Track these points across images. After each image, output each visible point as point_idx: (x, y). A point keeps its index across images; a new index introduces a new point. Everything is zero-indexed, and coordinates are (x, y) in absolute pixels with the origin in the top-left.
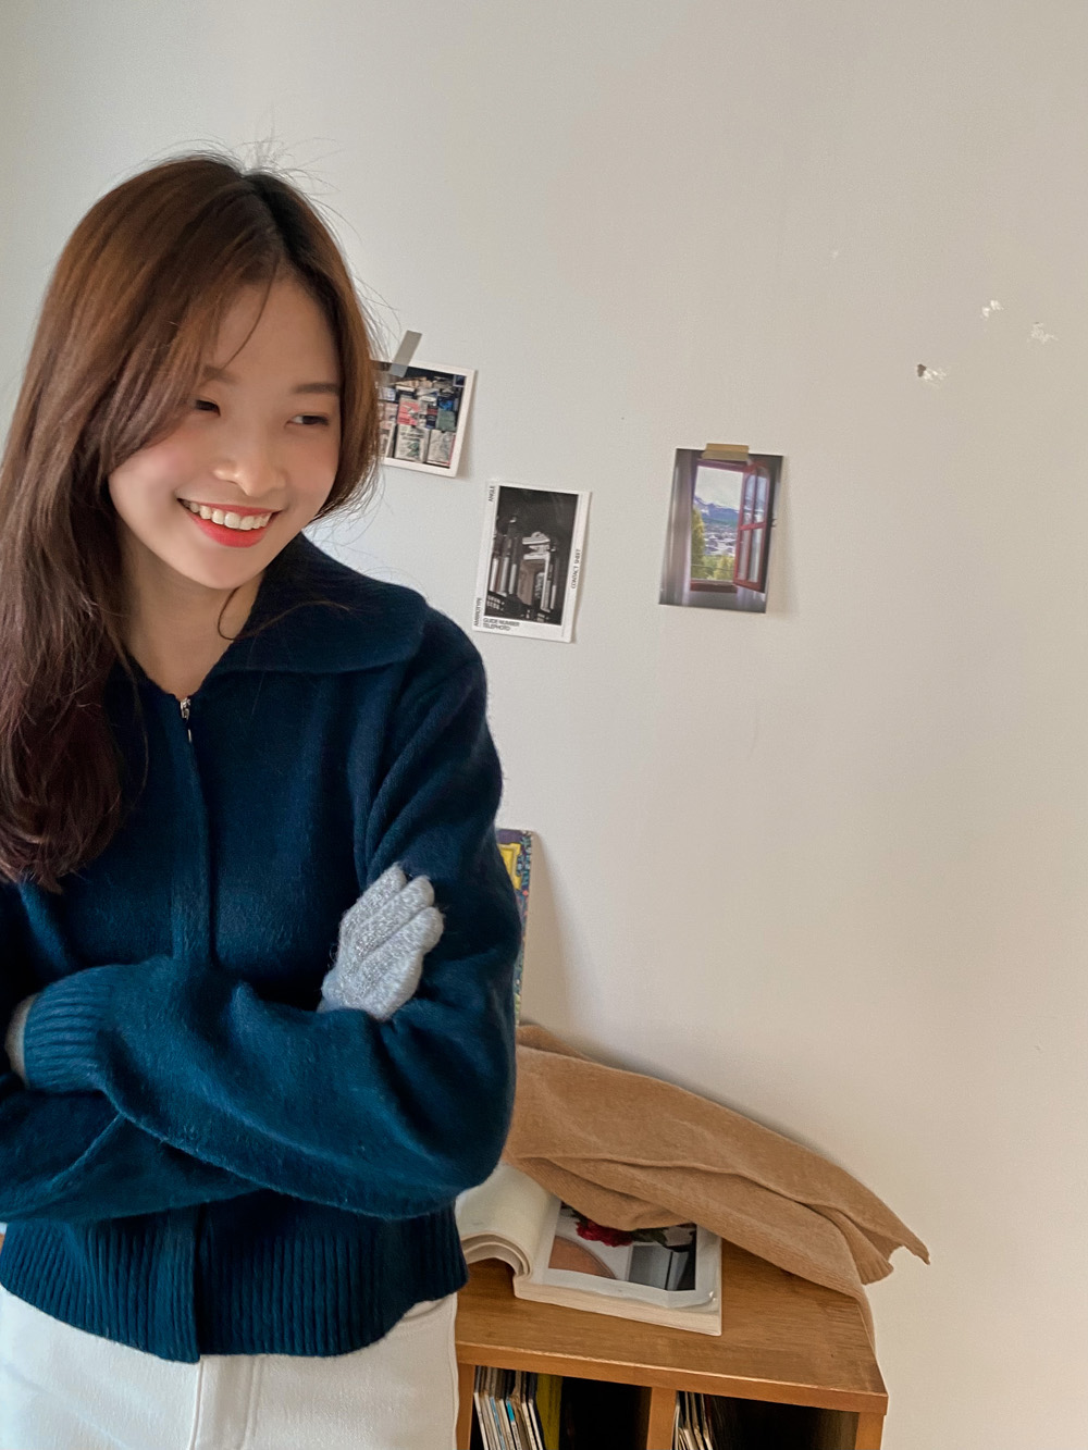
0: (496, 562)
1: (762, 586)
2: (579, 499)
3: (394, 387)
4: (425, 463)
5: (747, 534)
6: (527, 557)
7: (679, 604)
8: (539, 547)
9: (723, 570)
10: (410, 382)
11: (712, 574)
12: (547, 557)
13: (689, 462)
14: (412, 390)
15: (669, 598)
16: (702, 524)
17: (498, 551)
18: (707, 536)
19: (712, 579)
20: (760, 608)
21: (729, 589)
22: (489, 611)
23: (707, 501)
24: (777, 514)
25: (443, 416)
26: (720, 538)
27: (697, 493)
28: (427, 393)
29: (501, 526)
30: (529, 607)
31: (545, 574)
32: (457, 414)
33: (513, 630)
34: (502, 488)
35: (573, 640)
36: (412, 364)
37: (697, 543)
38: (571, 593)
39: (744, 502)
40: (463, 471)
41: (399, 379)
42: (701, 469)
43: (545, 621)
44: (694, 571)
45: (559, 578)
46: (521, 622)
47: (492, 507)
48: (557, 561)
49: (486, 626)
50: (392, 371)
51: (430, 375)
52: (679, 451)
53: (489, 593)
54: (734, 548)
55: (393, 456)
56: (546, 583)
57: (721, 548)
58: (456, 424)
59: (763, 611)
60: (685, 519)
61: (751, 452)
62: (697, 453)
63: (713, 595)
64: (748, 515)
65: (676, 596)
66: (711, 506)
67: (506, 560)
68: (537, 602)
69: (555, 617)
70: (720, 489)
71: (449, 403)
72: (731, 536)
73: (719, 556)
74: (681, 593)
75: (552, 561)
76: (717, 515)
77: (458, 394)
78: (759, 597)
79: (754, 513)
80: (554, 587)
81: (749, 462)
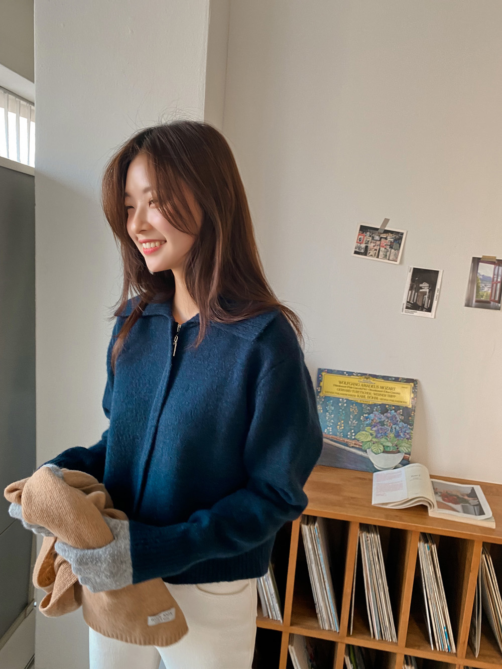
0: (410, 292)
1: (499, 301)
2: (439, 272)
3: (379, 236)
4: (389, 260)
5: (495, 285)
6: (421, 290)
7: (471, 307)
8: (425, 287)
9: (486, 296)
10: (385, 234)
11: (482, 297)
12: (428, 290)
13: (476, 261)
14: (385, 237)
15: (468, 305)
16: (480, 281)
17: (411, 288)
18: (482, 285)
19: (482, 299)
21: (489, 302)
22: (407, 308)
23: (482, 274)
25: (395, 245)
26: (486, 286)
27: (479, 271)
28: (390, 238)
29: (413, 280)
30: (421, 307)
31: (427, 296)
32: (400, 244)
33: (415, 314)
34: (414, 269)
35: (435, 317)
36: (386, 229)
37: (478, 287)
38: (435, 303)
39: (494, 275)
40: (401, 263)
41: (381, 233)
42: (480, 263)
43: (426, 311)
44: (477, 296)
45: (431, 297)
46: (418, 311)
47: (410, 275)
48: (431, 292)
49: (406, 312)
50: (379, 231)
51: (392, 232)
52: (473, 258)
53: (407, 302)
54: (490, 289)
55: (378, 257)
56: (427, 299)
57: (486, 289)
58: (400, 248)
59: (500, 310)
60: (474, 280)
61: (497, 258)
62: (479, 259)
63: (483, 304)
64: (495, 279)
65: (470, 304)
66: (483, 276)
67: (414, 291)
68: (423, 305)
69: (429, 310)
70: (486, 270)
71: (398, 241)
72: (489, 285)
73: (485, 292)
74: (472, 304)
75: (429, 292)
76: (485, 279)
77: (401, 238)
78: (498, 305)
79: (497, 278)
80: (430, 301)
81: (496, 262)
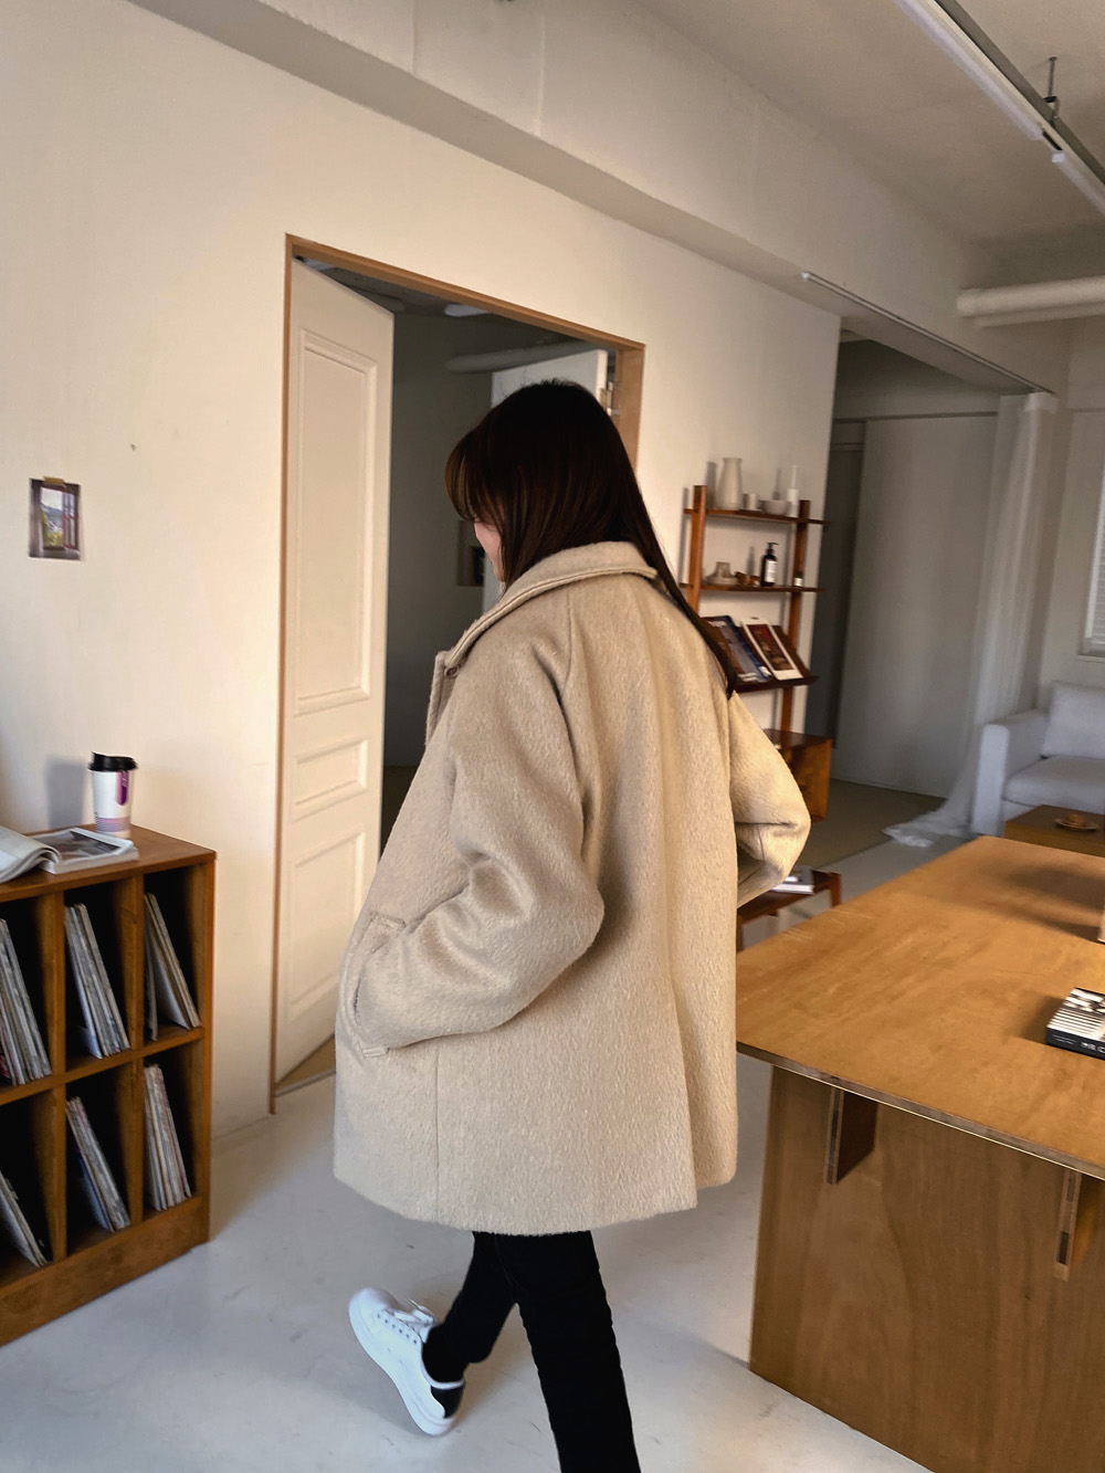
1: (76, 547)
5: (67, 522)
7: (40, 557)
9: (57, 540)
11: (52, 540)
13: (37, 485)
15: (34, 554)
16: (46, 517)
18: (48, 523)
19: (52, 544)
20: (76, 557)
21: (61, 549)
23: (47, 505)
24: (79, 512)
26: (55, 524)
27: (42, 502)
37: (44, 526)
39: (65, 507)
42: (43, 489)
44: (44, 540)
57: (56, 529)
59: (78, 559)
60: (38, 514)
61: (66, 481)
62: (41, 482)
63: (54, 552)
64: (68, 513)
65: (37, 553)
66: (50, 508)
70: (53, 500)
72: (59, 522)
73: (55, 533)
74: (39, 551)
76: (53, 513)
78: (73, 553)
79: (70, 512)
81: (67, 487)
